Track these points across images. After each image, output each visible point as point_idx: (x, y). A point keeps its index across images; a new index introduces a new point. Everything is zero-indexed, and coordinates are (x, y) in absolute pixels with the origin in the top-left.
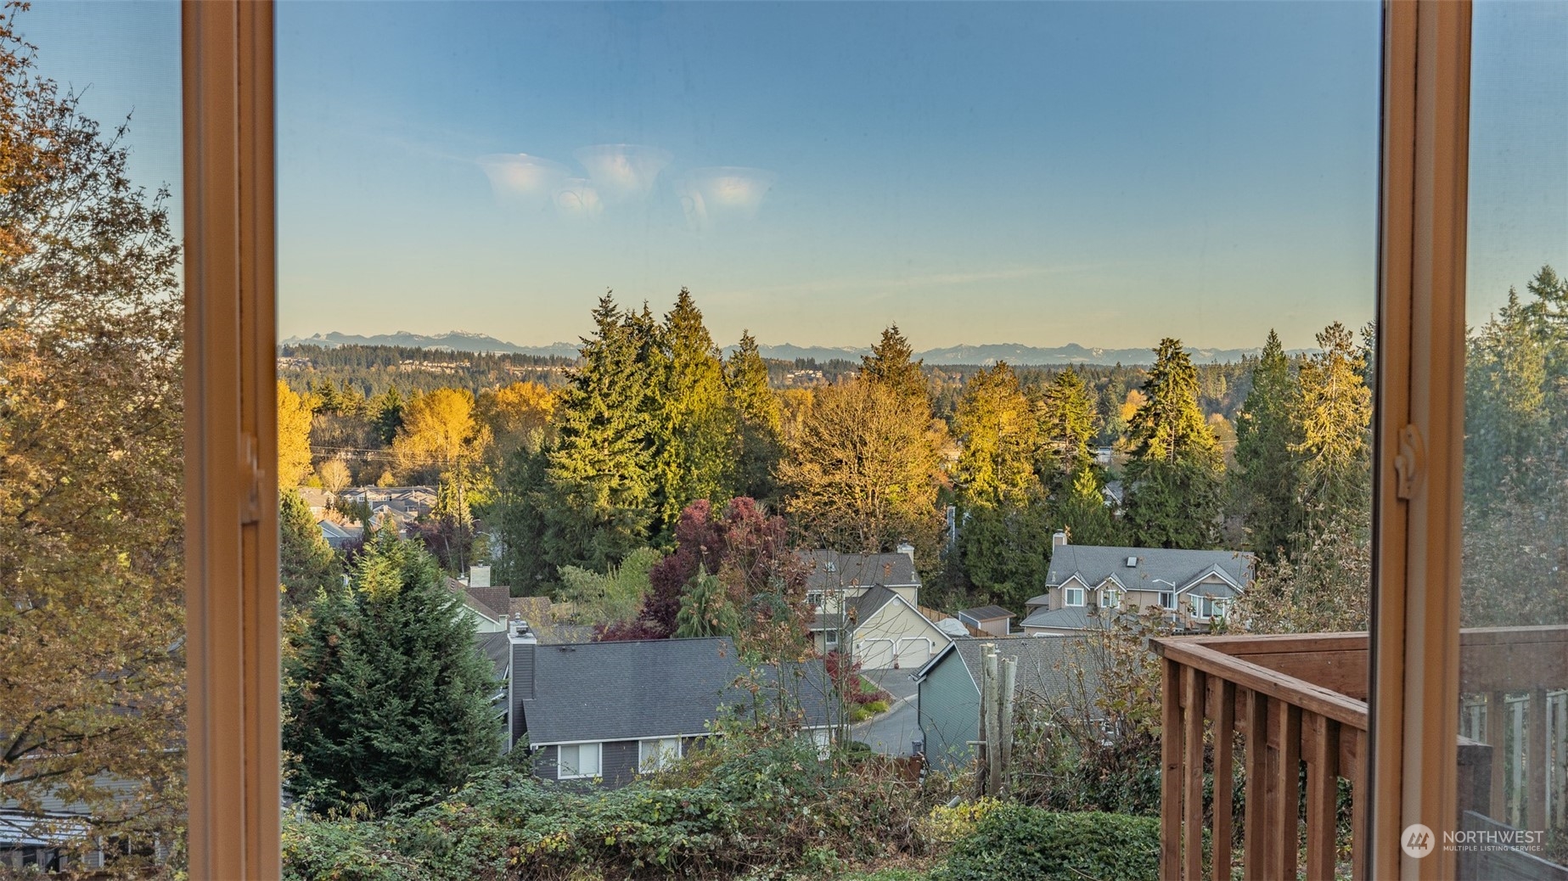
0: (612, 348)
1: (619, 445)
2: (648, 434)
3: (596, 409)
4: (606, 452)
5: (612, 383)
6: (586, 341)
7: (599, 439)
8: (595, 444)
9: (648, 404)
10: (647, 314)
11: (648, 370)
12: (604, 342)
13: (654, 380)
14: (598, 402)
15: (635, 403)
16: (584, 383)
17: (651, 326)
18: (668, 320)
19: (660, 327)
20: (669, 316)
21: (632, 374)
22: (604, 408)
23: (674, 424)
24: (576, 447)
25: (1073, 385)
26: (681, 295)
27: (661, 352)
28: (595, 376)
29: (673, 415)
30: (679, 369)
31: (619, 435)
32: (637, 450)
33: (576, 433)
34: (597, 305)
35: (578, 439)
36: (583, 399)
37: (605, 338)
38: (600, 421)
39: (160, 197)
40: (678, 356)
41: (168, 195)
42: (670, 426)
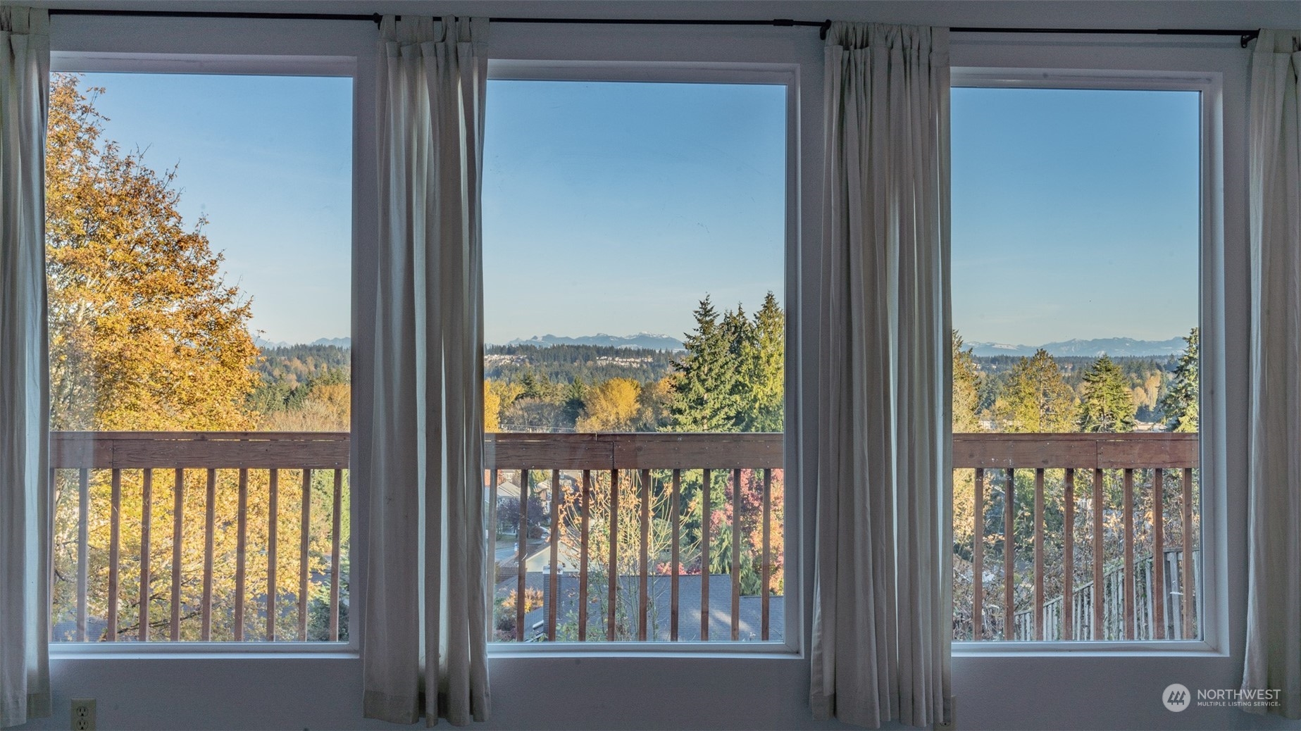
0: (710, 342)
1: (714, 422)
2: (739, 413)
3: (695, 392)
4: (705, 427)
5: (710, 370)
6: (689, 337)
7: (699, 417)
8: (695, 421)
9: (737, 388)
10: (741, 314)
11: (739, 360)
12: (703, 337)
13: (744, 368)
14: (698, 387)
15: (728, 387)
16: (688, 370)
17: (744, 324)
18: (757, 318)
19: (750, 324)
20: (758, 315)
21: (727, 363)
22: (702, 390)
23: (760, 404)
24: (679, 424)
25: (1109, 370)
26: (767, 297)
27: (752, 344)
28: (695, 365)
29: (759, 396)
30: (764, 359)
31: (715, 412)
32: (729, 426)
33: (680, 412)
34: (698, 307)
35: (681, 416)
36: (685, 384)
37: (704, 333)
38: (700, 402)
39: (200, 224)
40: (764, 347)
41: (206, 223)
42: (757, 405)
